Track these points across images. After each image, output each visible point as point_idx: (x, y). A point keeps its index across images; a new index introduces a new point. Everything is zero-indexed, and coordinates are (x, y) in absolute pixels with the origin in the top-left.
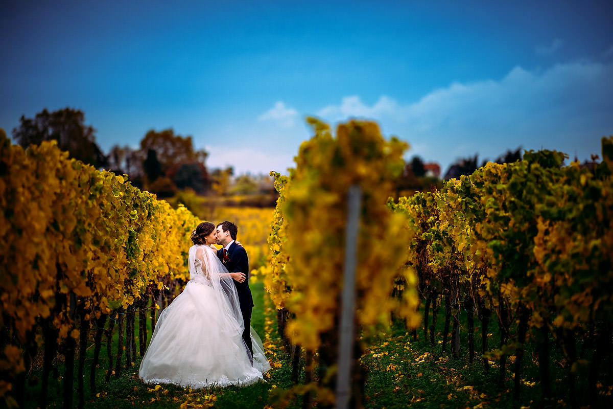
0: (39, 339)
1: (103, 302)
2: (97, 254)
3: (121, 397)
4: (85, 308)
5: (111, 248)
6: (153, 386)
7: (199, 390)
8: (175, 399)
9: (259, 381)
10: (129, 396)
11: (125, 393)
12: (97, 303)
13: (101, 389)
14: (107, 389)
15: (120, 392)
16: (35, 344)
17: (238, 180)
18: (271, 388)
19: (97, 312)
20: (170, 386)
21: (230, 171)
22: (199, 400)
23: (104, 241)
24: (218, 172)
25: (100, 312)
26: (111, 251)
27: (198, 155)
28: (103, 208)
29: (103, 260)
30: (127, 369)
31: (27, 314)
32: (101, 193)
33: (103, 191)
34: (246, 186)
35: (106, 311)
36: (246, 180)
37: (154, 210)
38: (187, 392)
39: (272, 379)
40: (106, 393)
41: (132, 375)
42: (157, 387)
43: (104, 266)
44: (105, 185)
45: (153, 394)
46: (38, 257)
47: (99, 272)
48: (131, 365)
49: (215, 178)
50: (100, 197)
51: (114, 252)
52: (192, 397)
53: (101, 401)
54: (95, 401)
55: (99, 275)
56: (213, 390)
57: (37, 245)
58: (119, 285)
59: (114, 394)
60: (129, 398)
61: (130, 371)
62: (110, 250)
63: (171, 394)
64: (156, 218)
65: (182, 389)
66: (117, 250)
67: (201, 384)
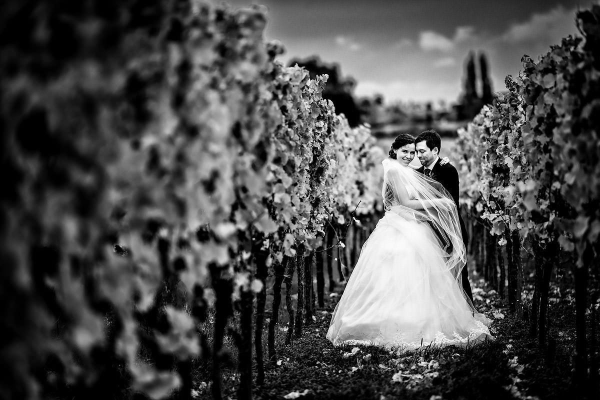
0: (209, 295)
1: (288, 241)
2: (277, 175)
3: (309, 365)
4: (262, 249)
5: (296, 169)
6: (349, 348)
7: (408, 354)
8: (381, 366)
9: (486, 338)
10: (318, 363)
11: (312, 359)
12: (280, 241)
13: (281, 353)
14: (289, 354)
15: (306, 357)
16: (205, 302)
17: (388, 110)
18: (505, 348)
19: (278, 254)
20: (372, 349)
21: (379, 101)
22: (414, 367)
23: (287, 159)
24: (366, 102)
25: (281, 254)
26: (295, 174)
27: (344, 84)
28: (286, 114)
29: (287, 183)
30: (306, 324)
31: (197, 261)
32: (285, 93)
33: (288, 91)
34: (397, 116)
35: (291, 253)
36: (396, 110)
37: (334, 125)
38: (395, 357)
39: (501, 335)
40: (288, 359)
41: (316, 333)
42: (355, 350)
43: (288, 192)
44: (291, 83)
45: (352, 361)
46: (215, 174)
47: (281, 199)
48: (312, 320)
49: (364, 109)
50: (283, 98)
51: (299, 175)
52: (403, 363)
53: (285, 371)
54: (276, 371)
55: (280, 204)
56: (430, 353)
57: (215, 156)
58: (304, 219)
59: (298, 359)
60: (319, 365)
61: (312, 327)
62: (294, 171)
63: (375, 360)
64: (335, 136)
65: (388, 353)
66: (302, 172)
67: (414, 345)
